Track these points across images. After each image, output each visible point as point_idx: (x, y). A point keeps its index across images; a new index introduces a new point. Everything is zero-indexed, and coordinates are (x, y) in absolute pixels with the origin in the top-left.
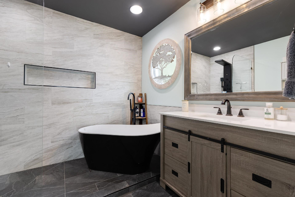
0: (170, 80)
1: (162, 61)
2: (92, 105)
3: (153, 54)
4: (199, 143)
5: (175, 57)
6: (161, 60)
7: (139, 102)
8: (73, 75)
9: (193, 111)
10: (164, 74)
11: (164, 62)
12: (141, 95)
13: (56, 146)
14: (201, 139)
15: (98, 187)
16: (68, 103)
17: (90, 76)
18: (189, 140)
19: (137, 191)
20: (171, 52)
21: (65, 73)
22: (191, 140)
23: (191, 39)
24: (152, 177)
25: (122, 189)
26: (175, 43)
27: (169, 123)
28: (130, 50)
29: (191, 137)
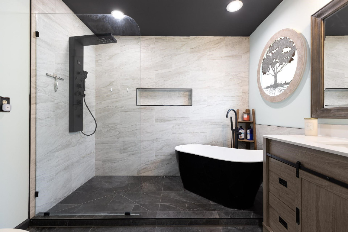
0: (288, 88)
1: (276, 62)
2: (189, 123)
3: (262, 56)
4: (313, 183)
5: (296, 53)
6: (274, 62)
7: (245, 121)
8: (172, 93)
9: (328, 135)
10: (279, 81)
11: (278, 64)
12: (248, 112)
13: (158, 160)
14: (316, 177)
15: (188, 208)
16: (167, 121)
17: (187, 93)
18: (298, 176)
19: (229, 228)
20: (289, 48)
21: (165, 93)
22: (300, 176)
23: (324, 20)
24: (252, 218)
25: (210, 218)
26: (296, 33)
27: (275, 150)
28: (232, 56)
29: (301, 171)
